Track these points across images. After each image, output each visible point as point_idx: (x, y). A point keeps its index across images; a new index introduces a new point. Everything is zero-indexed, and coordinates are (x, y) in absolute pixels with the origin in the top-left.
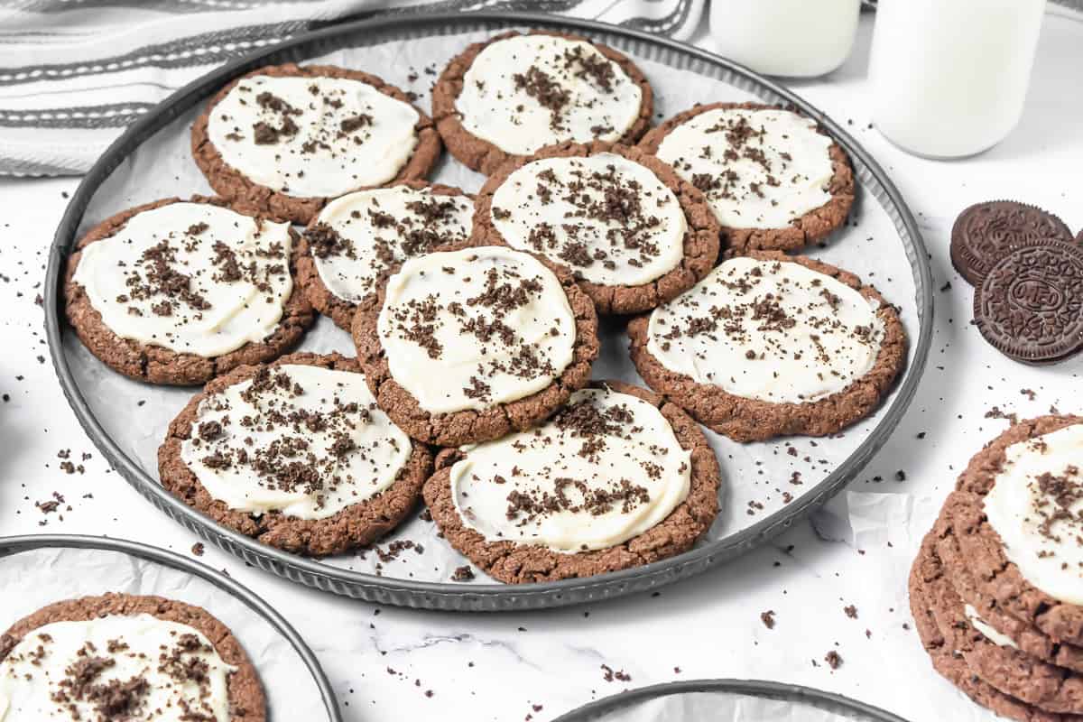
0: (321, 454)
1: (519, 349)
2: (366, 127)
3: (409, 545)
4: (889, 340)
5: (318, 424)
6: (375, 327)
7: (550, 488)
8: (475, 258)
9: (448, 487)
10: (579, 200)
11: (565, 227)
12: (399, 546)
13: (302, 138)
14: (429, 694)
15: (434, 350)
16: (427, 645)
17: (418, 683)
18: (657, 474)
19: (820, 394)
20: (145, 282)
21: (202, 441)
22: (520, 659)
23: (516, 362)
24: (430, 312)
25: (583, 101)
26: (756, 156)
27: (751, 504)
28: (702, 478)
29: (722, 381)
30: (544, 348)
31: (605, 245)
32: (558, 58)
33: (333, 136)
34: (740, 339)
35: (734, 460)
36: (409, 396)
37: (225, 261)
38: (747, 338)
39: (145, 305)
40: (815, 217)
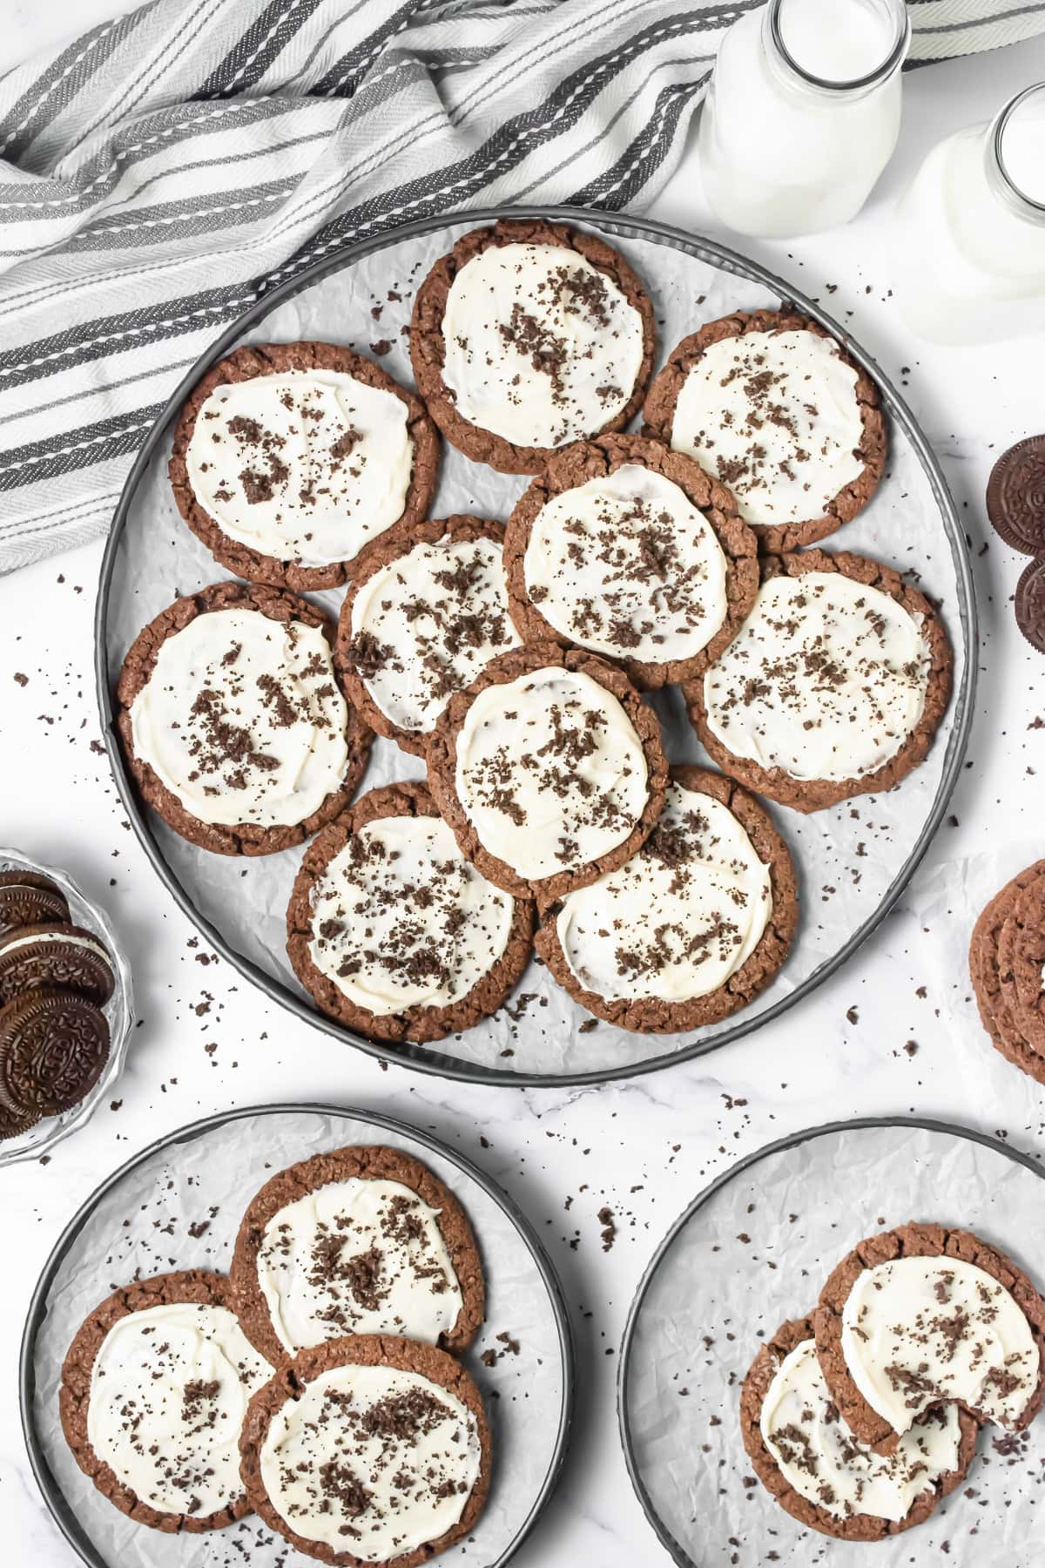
0: (439, 935)
1: (598, 799)
2: (358, 447)
3: (534, 996)
4: (936, 667)
5: (425, 899)
6: (455, 792)
7: (650, 939)
8: (531, 687)
9: (559, 947)
10: (613, 556)
11: (607, 597)
12: (525, 999)
13: (295, 483)
14: (587, 1152)
15: (519, 816)
16: (573, 1100)
17: (575, 1143)
18: (743, 901)
19: (877, 763)
20: (206, 749)
21: (327, 940)
22: (653, 1100)
23: (597, 812)
24: (504, 771)
25: (582, 350)
26: (779, 417)
27: (825, 888)
28: (782, 889)
29: (784, 761)
30: (620, 790)
31: (648, 614)
32: (542, 287)
33: (327, 471)
34: (797, 705)
35: (804, 833)
36: (505, 866)
37: (275, 700)
38: (803, 703)
39: (215, 779)
40: (850, 497)
